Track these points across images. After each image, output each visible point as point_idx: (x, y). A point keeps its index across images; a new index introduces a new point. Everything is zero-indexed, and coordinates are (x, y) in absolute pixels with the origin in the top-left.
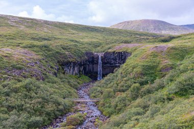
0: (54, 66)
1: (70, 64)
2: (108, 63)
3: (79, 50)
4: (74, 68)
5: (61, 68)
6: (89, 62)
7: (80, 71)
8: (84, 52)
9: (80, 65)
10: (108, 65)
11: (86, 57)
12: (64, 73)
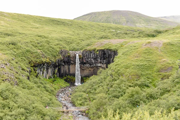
0: (25, 68)
1: (44, 65)
2: (87, 62)
3: (53, 48)
4: (47, 69)
5: (33, 70)
6: (64, 62)
7: (54, 73)
8: (58, 49)
9: (55, 66)
10: (88, 65)
11: (61, 56)
12: (37, 76)
